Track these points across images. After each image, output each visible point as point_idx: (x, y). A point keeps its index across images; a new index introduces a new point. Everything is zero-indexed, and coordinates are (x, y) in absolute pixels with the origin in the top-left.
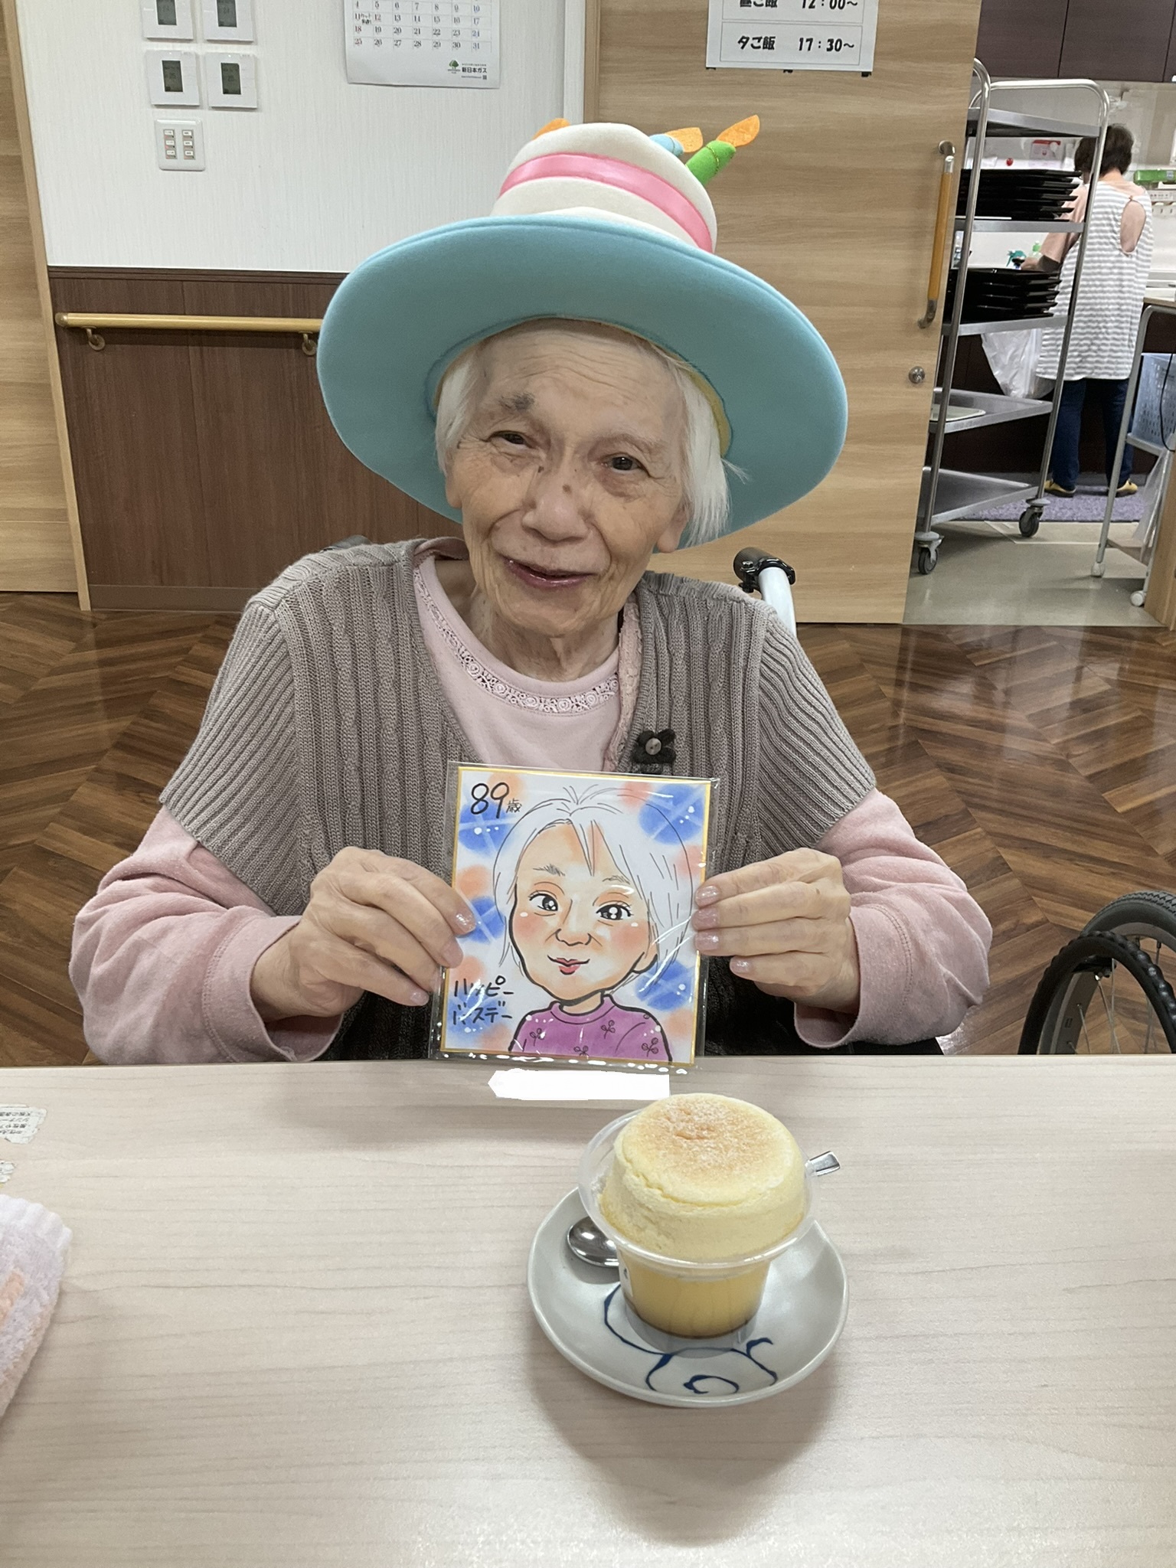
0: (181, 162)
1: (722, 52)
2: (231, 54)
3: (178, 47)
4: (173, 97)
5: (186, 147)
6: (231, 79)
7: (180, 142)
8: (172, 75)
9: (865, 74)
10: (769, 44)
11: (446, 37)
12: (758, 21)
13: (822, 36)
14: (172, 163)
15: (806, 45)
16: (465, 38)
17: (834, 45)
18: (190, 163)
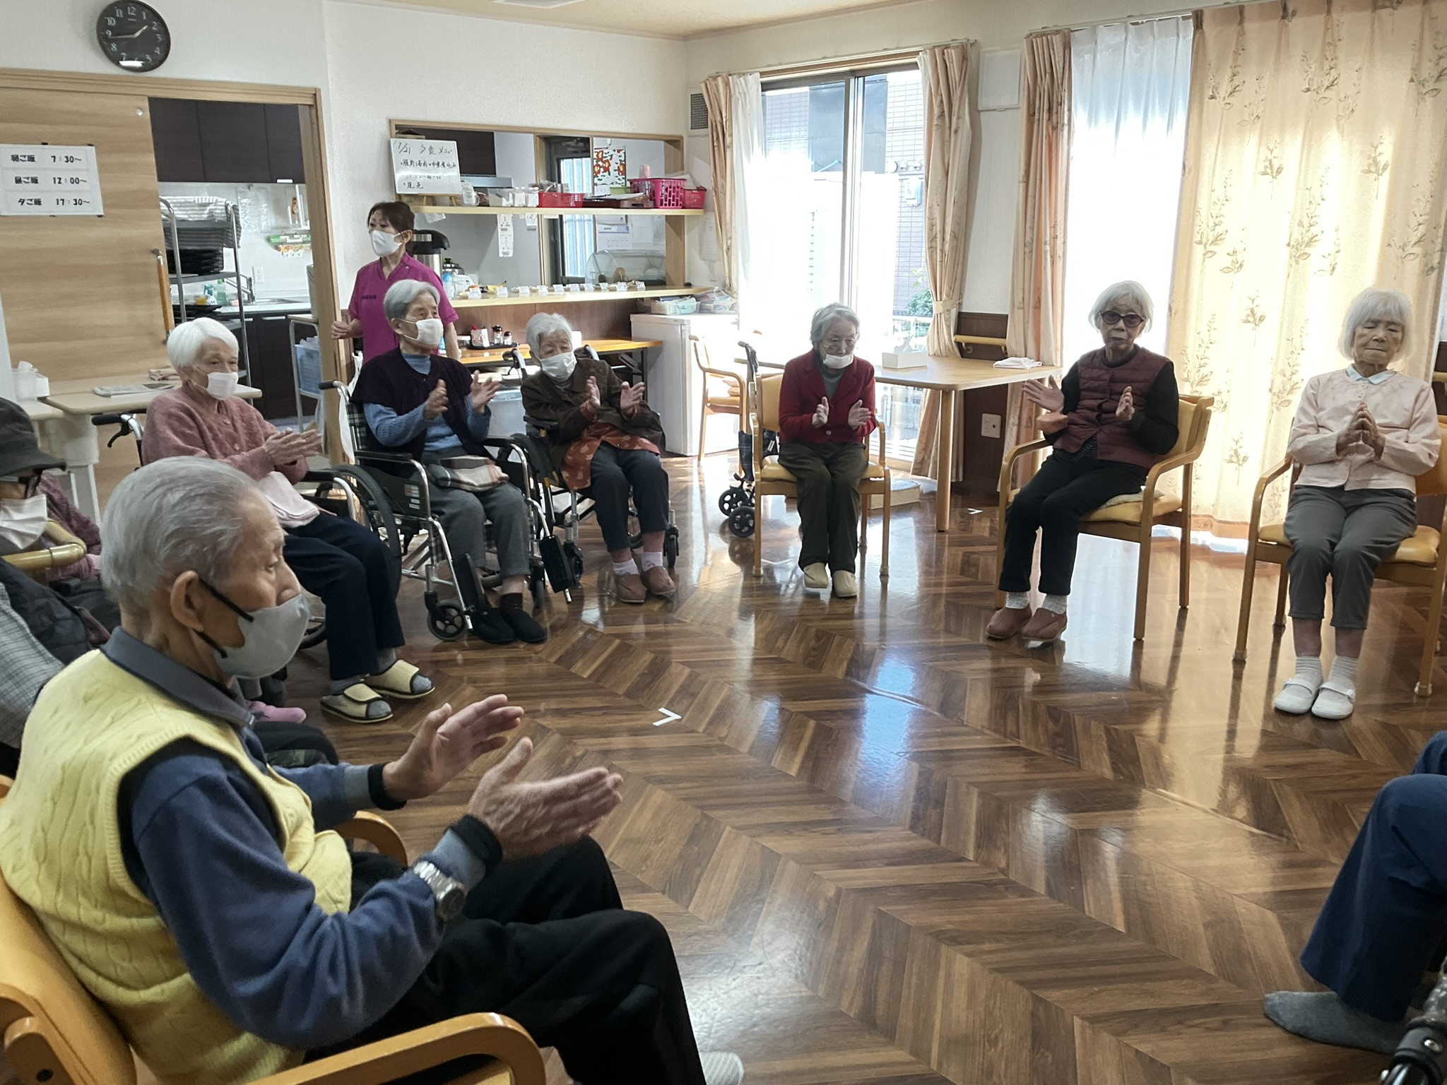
1: (8, 207)
9: (100, 216)
10: (38, 202)
12: (29, 191)
13: (70, 198)
15: (61, 202)
17: (77, 202)
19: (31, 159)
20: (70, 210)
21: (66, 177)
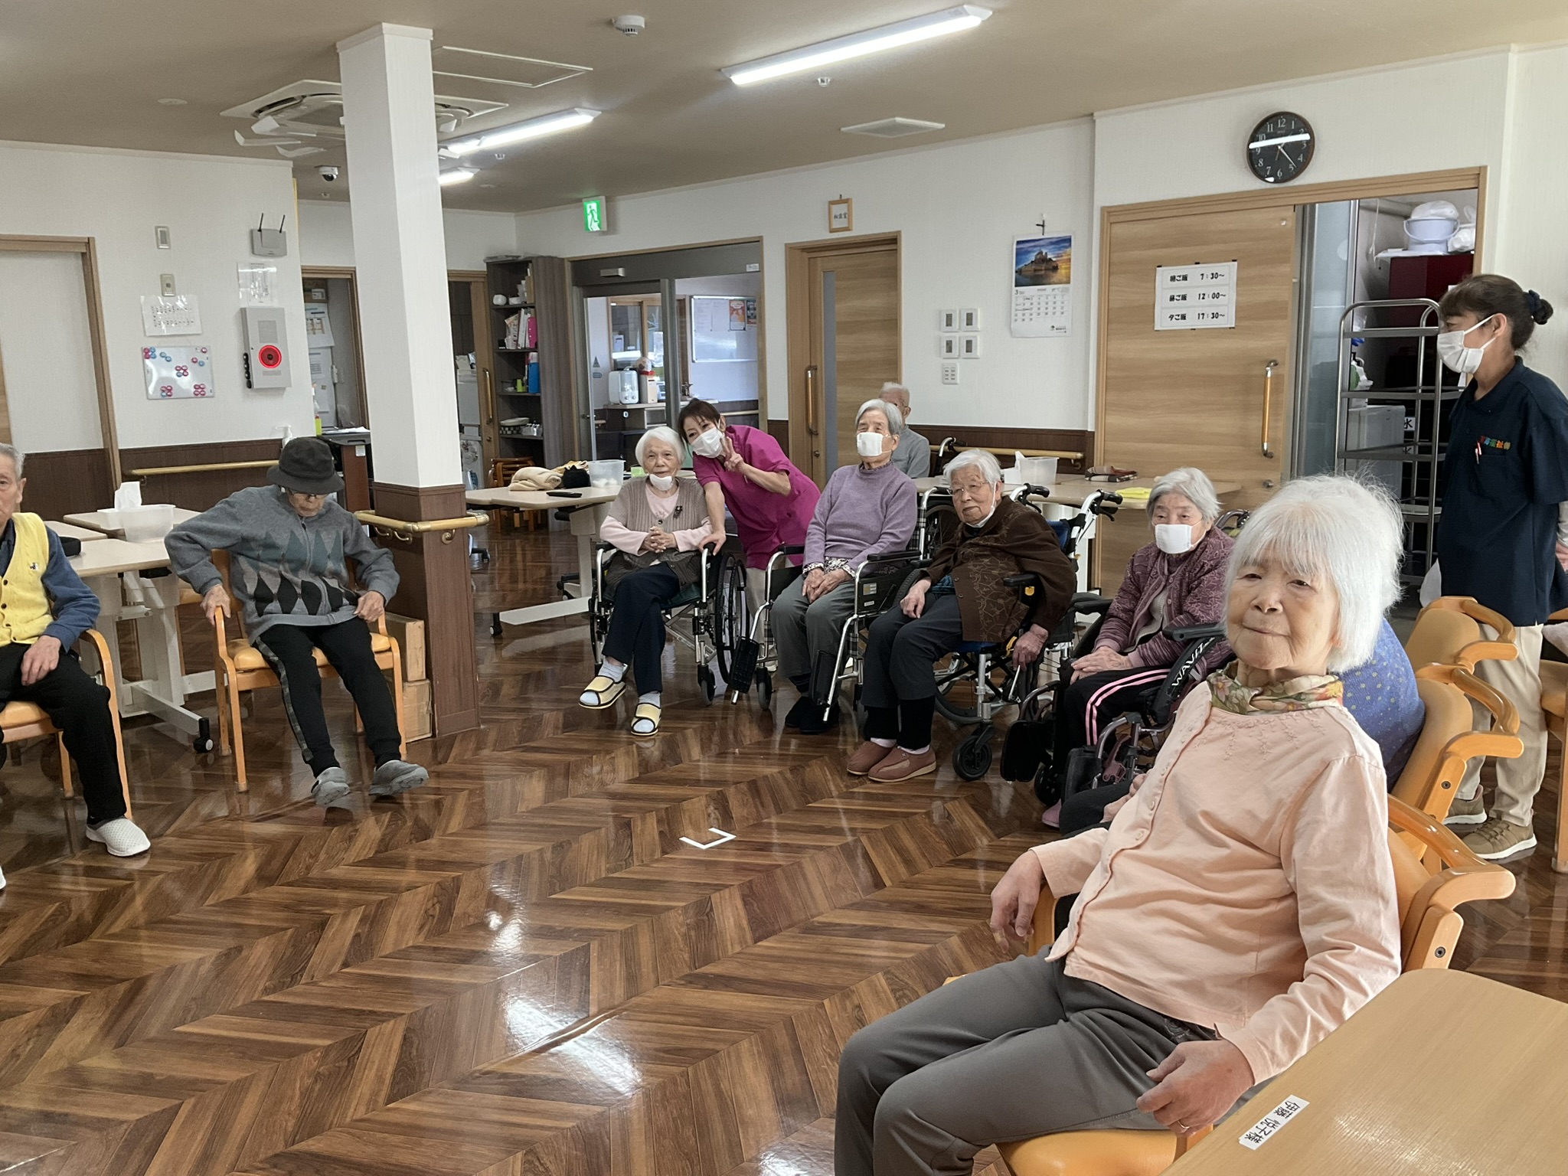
1: (1162, 323)
2: (969, 335)
3: (953, 334)
4: (949, 355)
5: (952, 375)
7: (950, 373)
8: (949, 345)
9: (1231, 328)
10: (1184, 317)
12: (1178, 308)
13: (1209, 312)
14: (946, 381)
15: (1201, 316)
17: (1215, 316)
18: (953, 381)
19: (1185, 278)
20: (1209, 323)
21: (1210, 292)
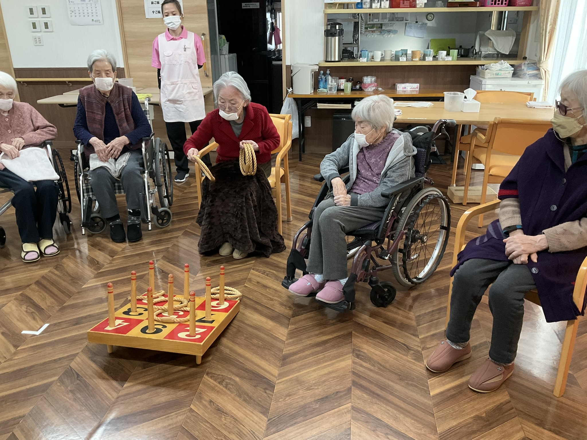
0: (38, 44)
1: (149, 14)
2: (46, 20)
3: (35, 19)
4: (34, 30)
5: (39, 41)
6: (46, 25)
7: (37, 40)
8: (34, 26)
11: (90, 14)
12: (156, 7)
14: (36, 44)
16: (94, 14)
18: (40, 44)
